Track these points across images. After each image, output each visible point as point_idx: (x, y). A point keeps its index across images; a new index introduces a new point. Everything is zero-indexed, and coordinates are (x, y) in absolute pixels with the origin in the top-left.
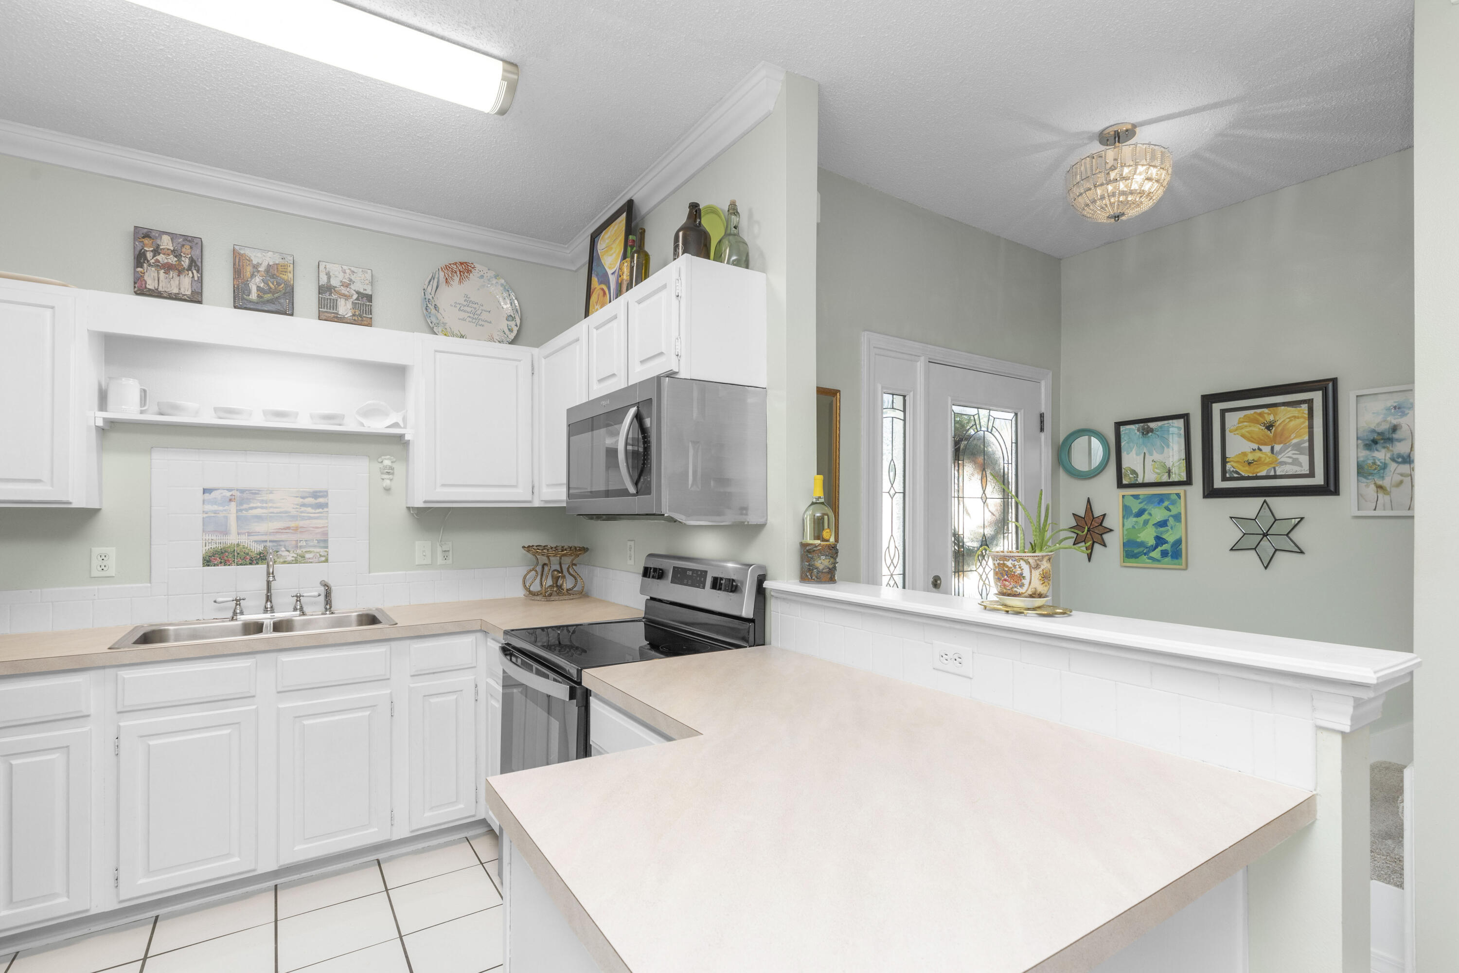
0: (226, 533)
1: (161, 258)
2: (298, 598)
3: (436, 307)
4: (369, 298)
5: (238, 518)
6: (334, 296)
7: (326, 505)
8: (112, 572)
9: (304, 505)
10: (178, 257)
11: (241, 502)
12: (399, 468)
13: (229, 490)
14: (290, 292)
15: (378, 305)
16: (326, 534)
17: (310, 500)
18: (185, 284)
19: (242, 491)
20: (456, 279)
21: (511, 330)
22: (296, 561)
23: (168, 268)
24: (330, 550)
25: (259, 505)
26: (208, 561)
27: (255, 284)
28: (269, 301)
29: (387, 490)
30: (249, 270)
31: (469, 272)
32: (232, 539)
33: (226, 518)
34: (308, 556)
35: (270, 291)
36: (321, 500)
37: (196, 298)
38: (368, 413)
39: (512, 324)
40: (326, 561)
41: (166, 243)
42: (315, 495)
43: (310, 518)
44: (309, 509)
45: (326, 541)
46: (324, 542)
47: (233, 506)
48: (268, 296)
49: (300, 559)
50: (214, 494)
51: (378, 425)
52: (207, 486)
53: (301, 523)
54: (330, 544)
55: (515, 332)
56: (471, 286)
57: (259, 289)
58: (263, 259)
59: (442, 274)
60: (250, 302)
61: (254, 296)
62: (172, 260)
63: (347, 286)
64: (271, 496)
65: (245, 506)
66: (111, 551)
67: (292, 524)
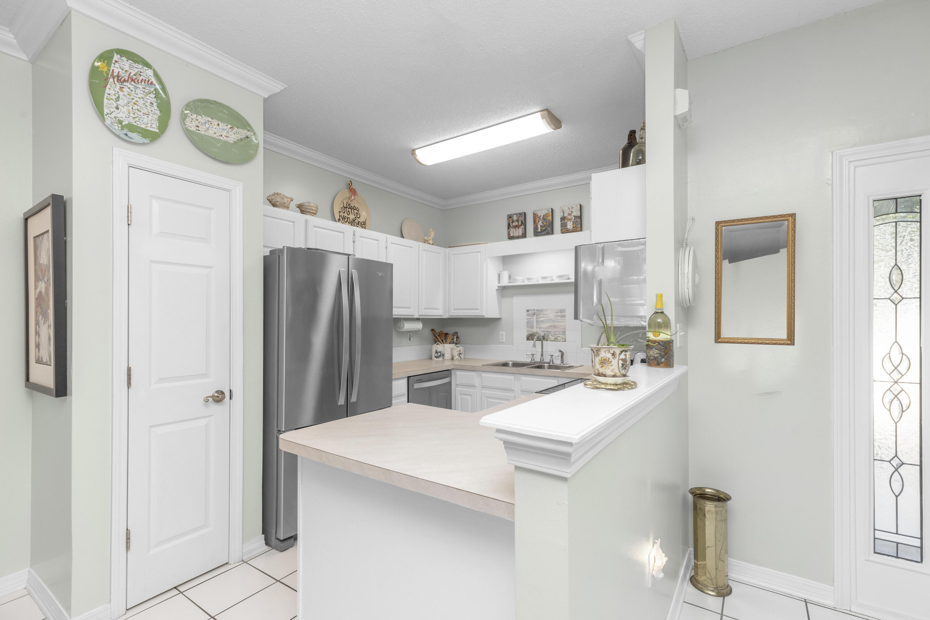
0: (533, 327)
1: (514, 224)
2: (552, 356)
4: (580, 217)
5: (537, 321)
6: (566, 221)
7: (564, 316)
8: (504, 341)
9: (557, 316)
10: (518, 222)
11: (537, 316)
13: (534, 310)
14: (552, 225)
15: (585, 220)
16: (565, 329)
17: (559, 314)
18: (520, 231)
19: (537, 310)
22: (554, 341)
23: (516, 227)
24: (566, 336)
25: (542, 316)
26: (528, 339)
27: (540, 224)
28: (544, 230)
30: (537, 219)
32: (535, 330)
33: (533, 321)
34: (559, 338)
35: (544, 226)
36: (563, 314)
37: (524, 236)
40: (565, 341)
41: (515, 218)
42: (561, 311)
43: (559, 322)
44: (559, 318)
45: (565, 332)
47: (535, 317)
48: (544, 228)
49: (556, 340)
50: (530, 312)
52: (528, 309)
53: (556, 324)
54: (567, 334)
57: (541, 226)
58: (541, 214)
60: (538, 232)
61: (539, 230)
62: (517, 223)
63: (570, 215)
64: (545, 313)
65: (538, 317)
66: (504, 333)
67: (553, 324)
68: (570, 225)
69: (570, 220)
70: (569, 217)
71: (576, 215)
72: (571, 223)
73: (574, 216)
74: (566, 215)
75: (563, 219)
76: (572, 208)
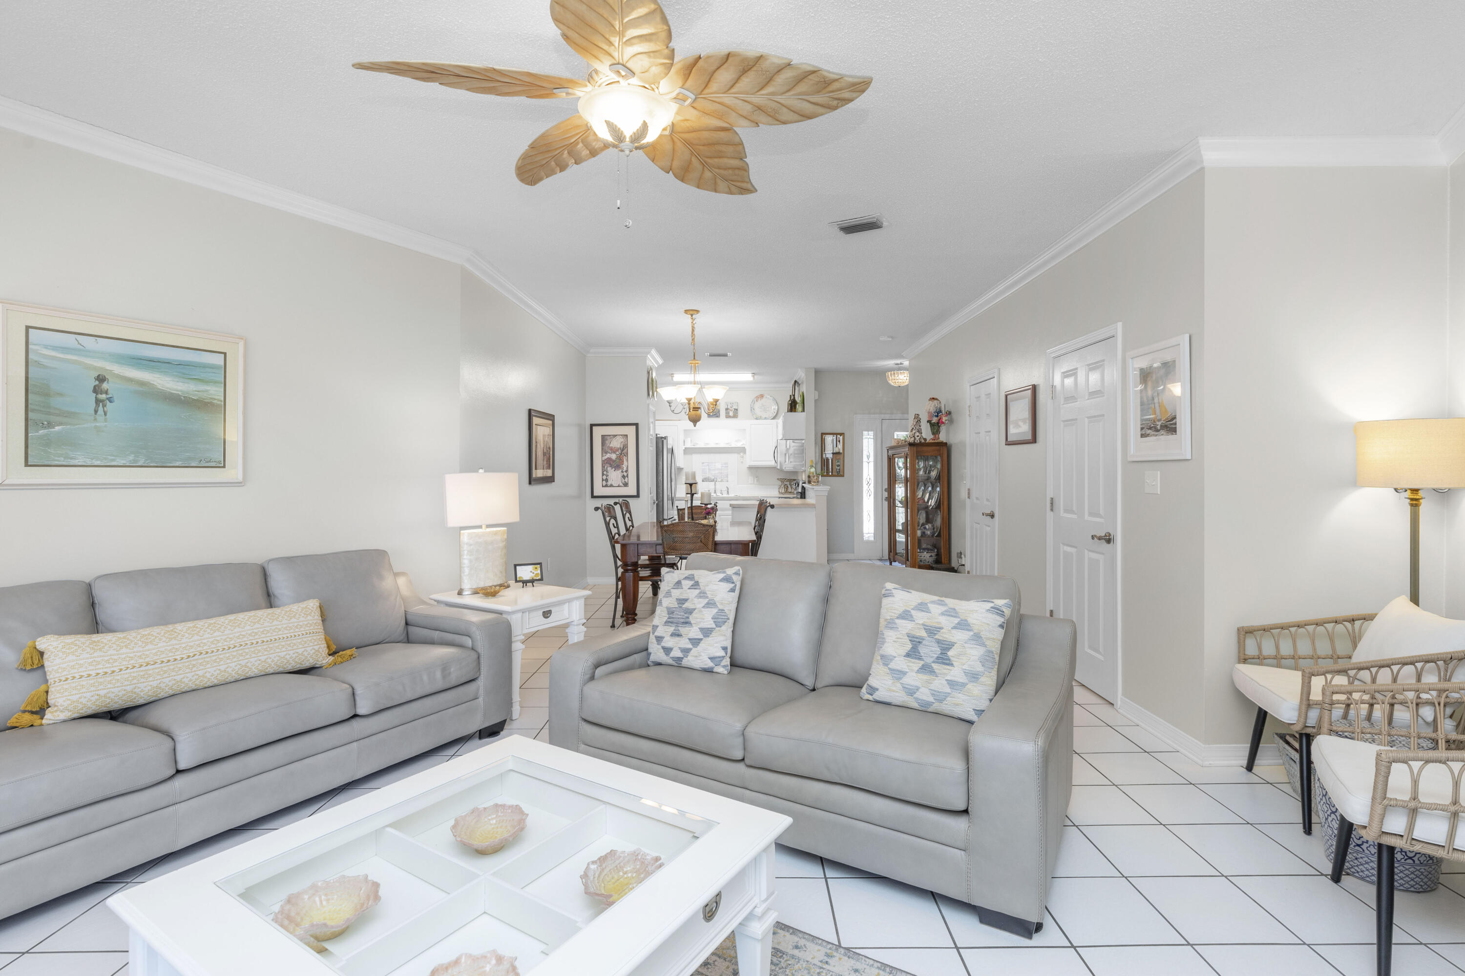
3: (754, 409)
4: (737, 410)
5: (709, 470)
6: (729, 411)
7: (727, 467)
9: (722, 467)
11: (710, 466)
12: (744, 457)
14: (719, 412)
15: (740, 413)
17: (724, 466)
20: (760, 399)
26: (703, 481)
28: (715, 416)
29: (742, 462)
31: (763, 397)
32: (707, 475)
35: (714, 413)
38: (737, 441)
39: (775, 411)
40: (728, 481)
42: (725, 464)
43: (724, 471)
44: (724, 468)
46: (727, 476)
49: (722, 481)
50: (705, 464)
51: (739, 445)
52: (703, 462)
53: (722, 471)
56: (764, 400)
57: (712, 413)
59: (756, 399)
63: (731, 407)
64: (716, 464)
68: (731, 414)
69: (732, 410)
72: (733, 412)
73: (734, 409)
74: (729, 407)
75: (727, 409)
76: (732, 404)
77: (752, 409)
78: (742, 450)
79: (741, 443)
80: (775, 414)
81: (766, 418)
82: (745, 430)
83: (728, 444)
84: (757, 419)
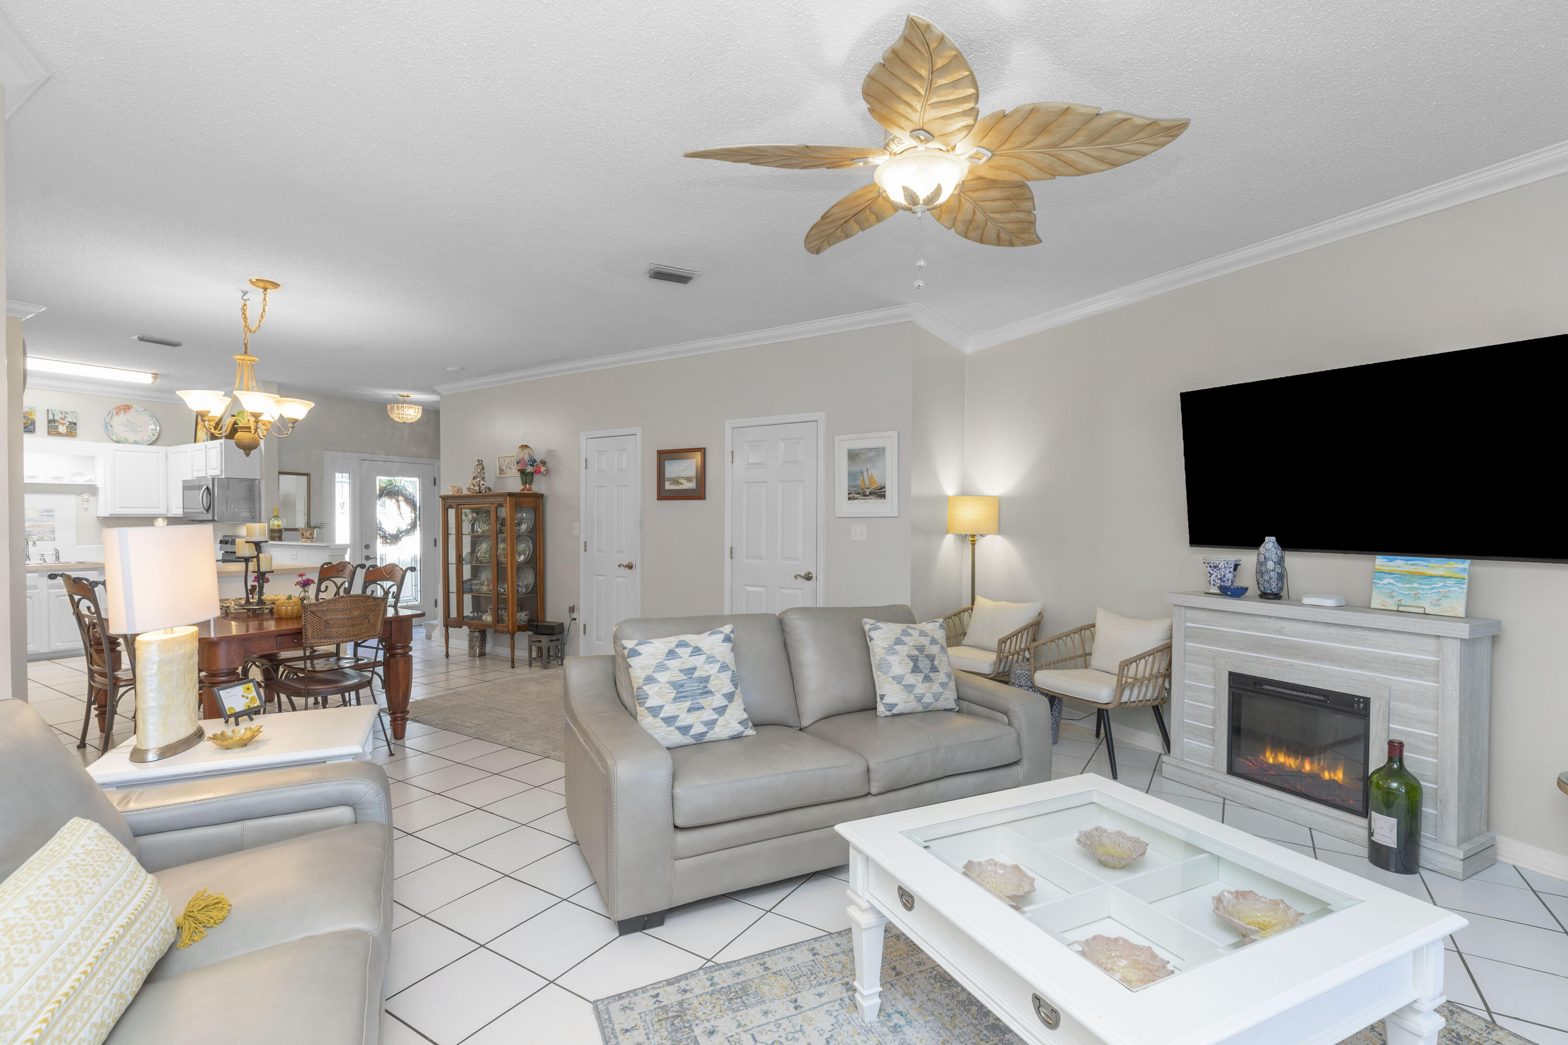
2: (42, 556)
3: (111, 426)
4: (75, 424)
6: (56, 424)
7: (53, 516)
9: (41, 516)
12: (92, 499)
14: (33, 423)
15: (80, 429)
16: (53, 528)
17: (46, 513)
20: (122, 412)
21: (154, 435)
24: (56, 535)
29: (86, 509)
31: (129, 409)
34: (44, 538)
36: (51, 514)
38: (77, 475)
39: (155, 432)
40: (54, 540)
42: (48, 511)
43: (45, 521)
44: (45, 518)
45: (54, 531)
46: (53, 532)
49: (40, 539)
51: (80, 480)
53: (40, 523)
54: (56, 532)
55: (156, 436)
56: (131, 415)
59: (114, 411)
63: (62, 419)
67: (37, 524)
68: (62, 429)
69: (63, 424)
70: (62, 421)
71: (71, 421)
72: (65, 427)
73: (69, 422)
74: (54, 418)
75: (50, 421)
76: (66, 413)
77: (107, 426)
78: (92, 490)
79: (87, 478)
80: (154, 438)
81: (136, 443)
82: (93, 458)
83: (56, 478)
84: (118, 442)
